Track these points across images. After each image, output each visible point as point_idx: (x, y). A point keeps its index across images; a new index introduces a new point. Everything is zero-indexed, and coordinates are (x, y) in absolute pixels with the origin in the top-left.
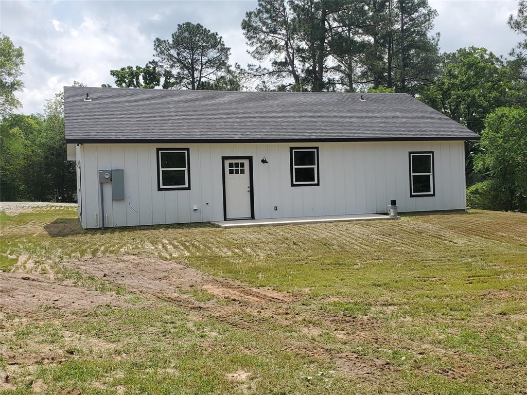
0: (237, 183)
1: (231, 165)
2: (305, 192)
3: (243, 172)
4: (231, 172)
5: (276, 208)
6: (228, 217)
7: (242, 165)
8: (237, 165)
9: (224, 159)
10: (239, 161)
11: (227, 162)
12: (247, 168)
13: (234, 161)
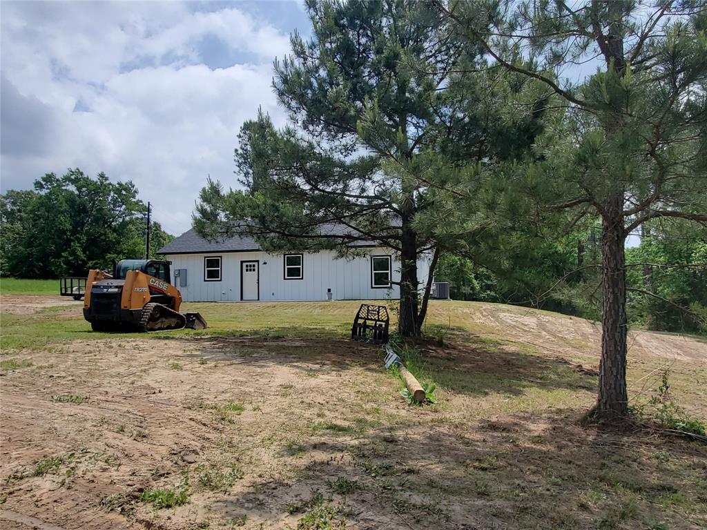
0: (250, 277)
1: (247, 266)
2: (294, 283)
3: (254, 270)
4: (247, 270)
5: (273, 294)
6: (244, 298)
7: (254, 266)
8: (250, 266)
9: (242, 262)
10: (252, 264)
11: (244, 264)
12: (256, 268)
13: (249, 264)
